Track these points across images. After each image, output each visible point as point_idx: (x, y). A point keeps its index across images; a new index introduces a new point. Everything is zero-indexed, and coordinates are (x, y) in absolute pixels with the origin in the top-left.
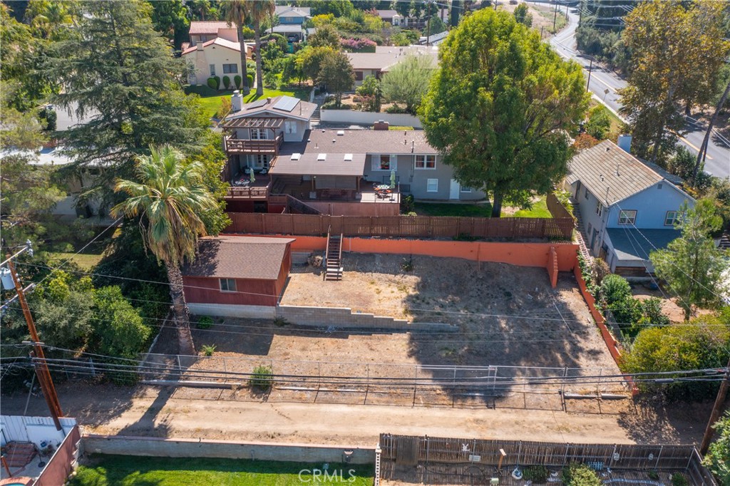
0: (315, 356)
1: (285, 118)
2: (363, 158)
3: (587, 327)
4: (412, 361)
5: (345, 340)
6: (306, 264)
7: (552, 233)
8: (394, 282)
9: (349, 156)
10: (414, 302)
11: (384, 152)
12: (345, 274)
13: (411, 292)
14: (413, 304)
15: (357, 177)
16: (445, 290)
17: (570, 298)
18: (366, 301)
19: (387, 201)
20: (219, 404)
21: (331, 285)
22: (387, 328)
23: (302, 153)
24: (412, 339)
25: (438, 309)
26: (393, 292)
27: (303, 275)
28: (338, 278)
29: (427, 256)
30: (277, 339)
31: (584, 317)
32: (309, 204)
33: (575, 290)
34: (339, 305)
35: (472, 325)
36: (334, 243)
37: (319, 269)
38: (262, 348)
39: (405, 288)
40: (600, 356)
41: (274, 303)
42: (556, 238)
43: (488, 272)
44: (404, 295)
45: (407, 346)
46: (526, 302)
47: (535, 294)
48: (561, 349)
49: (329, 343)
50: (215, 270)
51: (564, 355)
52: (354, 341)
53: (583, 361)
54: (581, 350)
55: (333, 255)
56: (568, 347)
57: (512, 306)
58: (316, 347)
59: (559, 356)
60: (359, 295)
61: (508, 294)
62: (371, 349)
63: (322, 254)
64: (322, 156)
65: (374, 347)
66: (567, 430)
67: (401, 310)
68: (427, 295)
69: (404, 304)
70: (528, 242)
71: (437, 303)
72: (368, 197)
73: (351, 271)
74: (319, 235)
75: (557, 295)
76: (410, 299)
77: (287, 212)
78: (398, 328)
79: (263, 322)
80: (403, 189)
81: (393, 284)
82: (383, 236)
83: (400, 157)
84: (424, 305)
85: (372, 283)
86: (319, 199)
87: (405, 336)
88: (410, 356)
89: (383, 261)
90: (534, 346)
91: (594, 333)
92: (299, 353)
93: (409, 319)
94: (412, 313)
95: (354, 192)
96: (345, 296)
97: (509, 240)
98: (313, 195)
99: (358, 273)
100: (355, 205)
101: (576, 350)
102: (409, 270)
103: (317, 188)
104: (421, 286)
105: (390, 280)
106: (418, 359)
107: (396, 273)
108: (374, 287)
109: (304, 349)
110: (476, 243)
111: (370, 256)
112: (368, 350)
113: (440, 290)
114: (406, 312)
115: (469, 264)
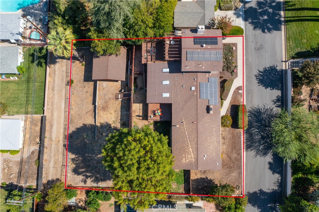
0: (83, 96)
3: (97, 183)
4: (81, 125)
5: (92, 104)
8: (117, 119)
10: (107, 126)
12: (119, 101)
13: (112, 126)
18: (105, 110)
23: (170, 72)
24: (92, 125)
25: (104, 134)
26: (111, 119)
27: (119, 86)
28: (117, 99)
30: (92, 83)
35: (99, 145)
38: (87, 79)
39: (115, 123)
40: (83, 183)
44: (110, 123)
45: (89, 124)
48: (86, 171)
49: (90, 99)
51: (84, 172)
52: (91, 107)
53: (81, 177)
56: (88, 174)
58: (88, 95)
59: (84, 170)
60: (107, 107)
62: (87, 113)
65: (88, 113)
66: (55, 164)
67: (102, 122)
68: (111, 131)
69: (105, 123)
71: (108, 134)
73: (121, 103)
76: (109, 125)
81: (116, 118)
84: (106, 129)
85: (115, 111)
87: (93, 123)
88: (83, 124)
90: (88, 163)
92: (85, 91)
93: (98, 124)
94: (101, 125)
96: (106, 102)
99: (120, 106)
101: (87, 177)
102: (122, 124)
104: (116, 129)
105: (118, 118)
106: (82, 127)
107: (121, 120)
108: (113, 112)
112: (86, 112)
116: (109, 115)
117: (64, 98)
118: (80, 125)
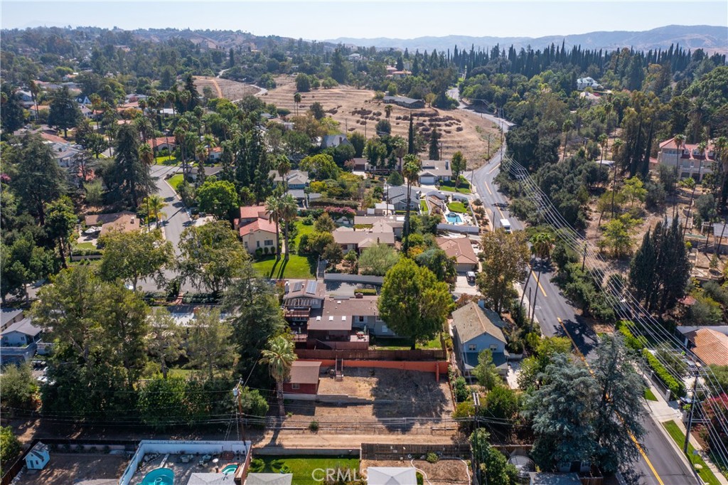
0: (334, 415)
1: (312, 298)
2: (351, 317)
3: (448, 401)
4: (374, 417)
5: (346, 408)
6: (326, 373)
7: (438, 356)
9: (344, 318)
11: (361, 315)
12: (344, 378)
13: (374, 386)
14: (375, 392)
15: (348, 331)
16: (389, 385)
17: (444, 387)
18: (354, 391)
19: (362, 340)
20: (299, 436)
21: (338, 384)
22: (364, 403)
23: (321, 316)
24: (374, 408)
25: (385, 394)
26: (366, 386)
27: (326, 379)
28: (341, 380)
29: (381, 368)
30: (317, 408)
31: (448, 396)
32: (325, 343)
33: (447, 383)
34: (343, 393)
35: (400, 400)
36: (339, 363)
37: (333, 376)
38: (312, 413)
39: (371, 384)
41: (315, 392)
42: (440, 359)
43: (409, 375)
44: (371, 387)
45: (372, 411)
46: (425, 389)
47: (429, 385)
48: (435, 410)
49: (339, 410)
50: (290, 380)
51: (436, 413)
52: (349, 409)
53: (443, 415)
54: (444, 410)
55: (339, 369)
56: (438, 409)
57: (419, 392)
58: (334, 412)
59: (434, 413)
60: (351, 388)
61: (417, 386)
63: (334, 368)
64: (331, 318)
65: (358, 411)
67: (369, 395)
68: (381, 387)
69: (371, 392)
70: (427, 360)
71: (385, 390)
72: (354, 338)
73: (347, 376)
74: (331, 359)
75: (439, 385)
76: (374, 389)
77: (317, 348)
78: (369, 403)
79: (310, 402)
80: (370, 332)
81: (366, 382)
82: (361, 359)
83: (368, 317)
84: (379, 392)
85: (357, 382)
86: (330, 340)
87: (371, 406)
88: (373, 415)
89: (361, 371)
90: (424, 409)
91: (450, 403)
92: (327, 415)
93: (373, 399)
94: (374, 396)
95: (347, 336)
96: (345, 389)
97: (419, 360)
98: (327, 338)
99: (350, 377)
100: (348, 343)
101: (442, 410)
102: (373, 375)
103: (329, 334)
104: (379, 383)
105: (365, 380)
106: (377, 416)
107: (367, 377)
108: (357, 384)
109: (329, 413)
110: (403, 362)
111: (356, 368)
112: (356, 413)
113: (387, 384)
114: (372, 395)
115: (400, 371)
116: (361, 388)
117: (336, 436)
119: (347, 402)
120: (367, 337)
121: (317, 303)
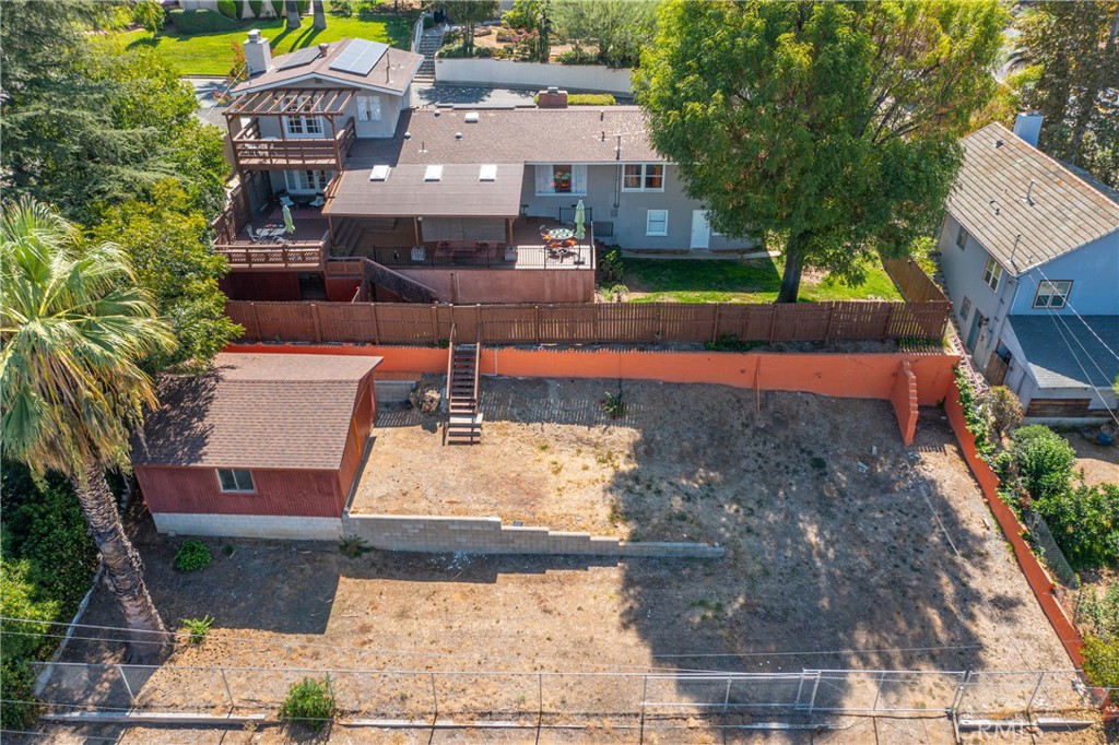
0: (426, 633)
1: (354, 90)
2: (518, 172)
3: (982, 540)
4: (631, 637)
5: (489, 586)
6: (407, 405)
7: (904, 330)
8: (589, 443)
9: (488, 171)
10: (630, 490)
11: (561, 159)
12: (489, 430)
13: (625, 467)
14: (631, 495)
15: (507, 219)
16: (690, 458)
17: (942, 468)
18: (529, 494)
19: (568, 263)
21: (458, 456)
22: (579, 557)
23: (393, 164)
24: (628, 582)
25: (677, 503)
26: (586, 468)
27: (402, 432)
28: (472, 439)
29: (652, 383)
30: (347, 587)
31: (975, 514)
32: (412, 276)
33: (950, 448)
34: (480, 510)
35: (751, 540)
36: (464, 360)
37: (433, 418)
38: (309, 616)
39: (610, 456)
40: (1018, 612)
41: (338, 512)
42: (912, 342)
43: (777, 413)
44: (609, 473)
45: (618, 599)
46: (855, 479)
47: (870, 460)
48: (936, 598)
49: (457, 596)
50: (205, 449)
51: (945, 612)
52: (509, 587)
53: (985, 626)
54: (977, 597)
55: (462, 387)
56: (949, 590)
57: (829, 491)
58: (429, 607)
59: (933, 615)
60: (517, 481)
61: (819, 464)
62: (546, 611)
63: (440, 387)
64: (434, 171)
65: (550, 605)
67: (604, 512)
68: (657, 471)
69: (609, 496)
70: (856, 350)
71: (677, 489)
72: (530, 257)
73: (500, 419)
74: (431, 344)
75: (914, 461)
76: (620, 483)
77: (363, 298)
78: (600, 556)
79: (318, 547)
80: (599, 233)
81: (585, 448)
82: (565, 344)
83: (593, 169)
84: (651, 499)
85: (544, 448)
86: (431, 262)
87: (614, 574)
88: (625, 626)
89: (564, 397)
90: (882, 592)
91: (998, 552)
92: (392, 626)
93: (621, 533)
94: (627, 516)
95: (501, 248)
96: (488, 484)
97: (818, 346)
98: (418, 255)
99: (514, 426)
100: (503, 274)
101: (967, 597)
102: (617, 415)
103: (425, 240)
104: (645, 451)
105: (580, 440)
106: (644, 634)
107: (591, 422)
108: (548, 458)
109: (403, 615)
110: (752, 357)
111: (539, 384)
112: (539, 614)
113: (682, 458)
114: (617, 515)
115: (738, 397)
116: (565, 476)
118: (630, 648)
119: (495, 549)
120: (586, 253)
121: (377, 111)
